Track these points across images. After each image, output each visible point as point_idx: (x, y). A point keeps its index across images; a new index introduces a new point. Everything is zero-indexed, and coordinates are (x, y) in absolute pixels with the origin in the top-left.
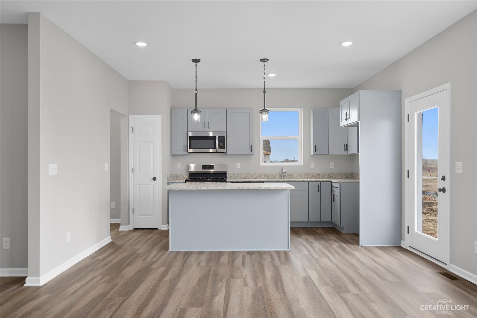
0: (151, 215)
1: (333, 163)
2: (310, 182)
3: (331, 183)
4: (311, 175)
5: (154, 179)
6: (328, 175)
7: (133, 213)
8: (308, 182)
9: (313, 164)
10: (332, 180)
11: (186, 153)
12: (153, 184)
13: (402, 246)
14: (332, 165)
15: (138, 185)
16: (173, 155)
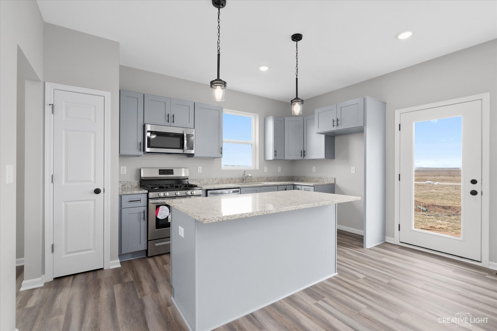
0: (90, 249)
1: (280, 167)
2: (279, 185)
3: (293, 185)
4: (265, 178)
5: (97, 191)
6: (277, 178)
7: (53, 251)
8: (278, 186)
9: (267, 168)
10: (295, 183)
11: (142, 153)
12: (95, 200)
13: (387, 241)
14: (279, 169)
15: (63, 203)
16: (121, 156)
